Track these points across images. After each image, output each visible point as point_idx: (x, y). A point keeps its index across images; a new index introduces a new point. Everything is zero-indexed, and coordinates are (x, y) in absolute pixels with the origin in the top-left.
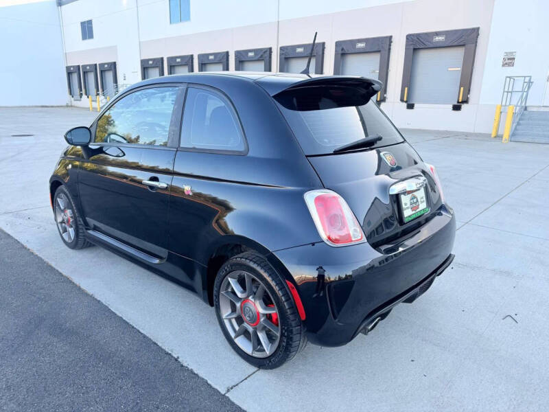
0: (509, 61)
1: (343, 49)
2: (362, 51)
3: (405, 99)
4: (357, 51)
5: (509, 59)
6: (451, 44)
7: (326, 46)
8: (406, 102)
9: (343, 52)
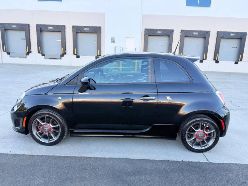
0: (113, 41)
1: (41, 28)
2: (51, 30)
3: (75, 54)
4: (49, 30)
5: (113, 40)
6: (91, 32)
7: (30, 26)
8: (76, 55)
9: (41, 30)
